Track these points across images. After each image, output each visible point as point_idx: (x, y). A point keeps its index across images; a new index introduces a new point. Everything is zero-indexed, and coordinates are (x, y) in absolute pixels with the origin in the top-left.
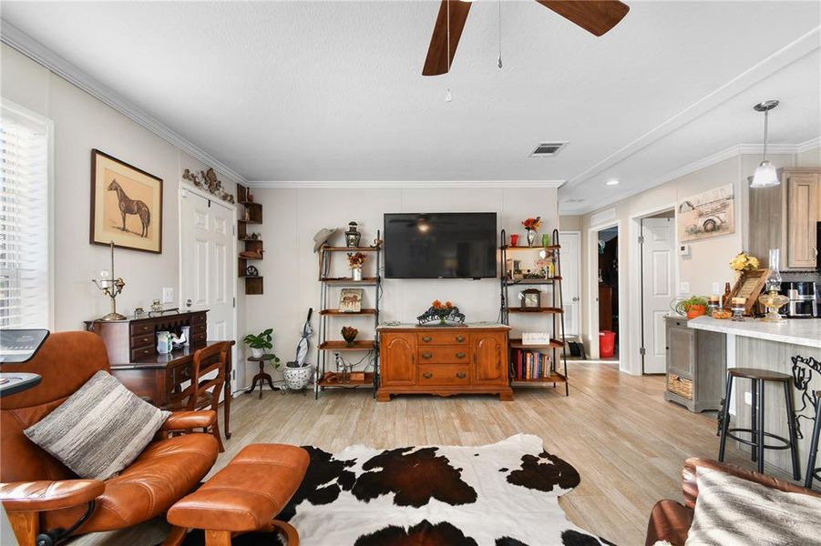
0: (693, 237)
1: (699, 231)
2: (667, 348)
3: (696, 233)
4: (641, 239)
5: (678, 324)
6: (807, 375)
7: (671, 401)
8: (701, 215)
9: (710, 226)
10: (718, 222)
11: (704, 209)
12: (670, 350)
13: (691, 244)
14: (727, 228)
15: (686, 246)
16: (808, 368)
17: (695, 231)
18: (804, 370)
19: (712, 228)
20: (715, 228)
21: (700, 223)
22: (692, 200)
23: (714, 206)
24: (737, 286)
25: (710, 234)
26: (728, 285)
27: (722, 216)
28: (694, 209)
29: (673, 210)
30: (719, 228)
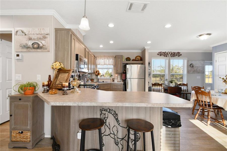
0: (25, 50)
1: (29, 48)
2: (11, 116)
3: (27, 48)
5: (20, 99)
6: (106, 116)
7: (14, 148)
8: (30, 39)
9: (36, 46)
10: (41, 45)
11: (33, 37)
12: (13, 116)
13: (22, 54)
14: (46, 49)
15: (20, 54)
16: (107, 113)
18: (105, 114)
19: (37, 47)
20: (39, 47)
21: (30, 43)
22: (25, 30)
23: (39, 36)
24: (57, 77)
25: (36, 50)
26: (50, 76)
27: (43, 42)
28: (25, 35)
29: (11, 34)
30: (41, 48)
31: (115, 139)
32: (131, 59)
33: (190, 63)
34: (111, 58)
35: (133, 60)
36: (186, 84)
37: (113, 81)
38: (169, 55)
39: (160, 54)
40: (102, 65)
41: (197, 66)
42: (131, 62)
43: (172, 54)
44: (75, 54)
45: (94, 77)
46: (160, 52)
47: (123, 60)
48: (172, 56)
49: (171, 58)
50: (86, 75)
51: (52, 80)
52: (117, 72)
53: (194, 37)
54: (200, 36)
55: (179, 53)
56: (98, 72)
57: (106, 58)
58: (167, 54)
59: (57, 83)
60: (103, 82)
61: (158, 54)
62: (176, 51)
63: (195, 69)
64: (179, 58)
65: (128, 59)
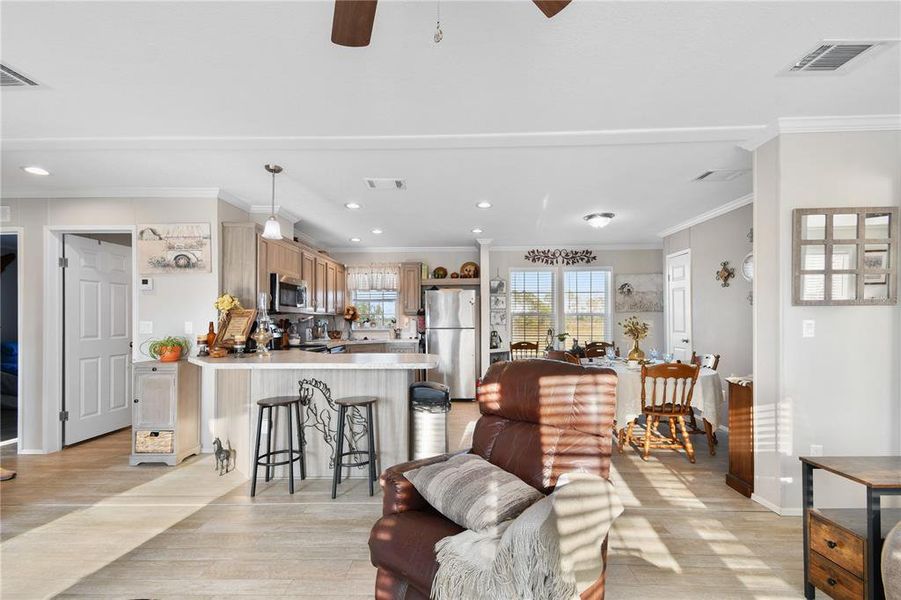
0: (160, 270)
1: (168, 265)
2: (136, 401)
3: (165, 266)
4: (64, 262)
5: (153, 369)
6: (310, 393)
8: (171, 248)
9: (182, 262)
10: (193, 260)
11: (177, 243)
12: (140, 403)
13: (155, 278)
14: (204, 267)
15: (150, 280)
16: (311, 387)
17: (163, 265)
18: (308, 390)
19: (185, 264)
20: (189, 265)
21: (170, 256)
22: (159, 228)
23: (189, 241)
24: (224, 325)
25: (183, 270)
26: (212, 324)
27: (198, 254)
28: (161, 239)
29: (130, 235)
30: (194, 266)
31: (325, 433)
32: (450, 273)
33: (622, 281)
34: (389, 270)
35: (455, 276)
36: (610, 343)
37: (398, 336)
38: (560, 259)
39: (534, 257)
40: (364, 290)
41: (642, 289)
42: (448, 280)
43: (567, 255)
44: (270, 272)
45: (341, 325)
46: (533, 252)
47: (424, 276)
48: (568, 263)
49: (566, 267)
50: (308, 321)
51: (216, 331)
52: (406, 310)
53: (578, 219)
54: (590, 217)
55: (587, 252)
56: (351, 312)
57: (375, 270)
58: (554, 255)
59: (225, 338)
60: (366, 339)
61: (527, 257)
62: (580, 249)
63: (637, 298)
64: (588, 266)
65: (440, 273)
